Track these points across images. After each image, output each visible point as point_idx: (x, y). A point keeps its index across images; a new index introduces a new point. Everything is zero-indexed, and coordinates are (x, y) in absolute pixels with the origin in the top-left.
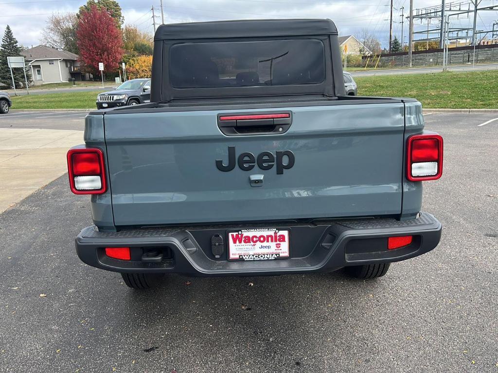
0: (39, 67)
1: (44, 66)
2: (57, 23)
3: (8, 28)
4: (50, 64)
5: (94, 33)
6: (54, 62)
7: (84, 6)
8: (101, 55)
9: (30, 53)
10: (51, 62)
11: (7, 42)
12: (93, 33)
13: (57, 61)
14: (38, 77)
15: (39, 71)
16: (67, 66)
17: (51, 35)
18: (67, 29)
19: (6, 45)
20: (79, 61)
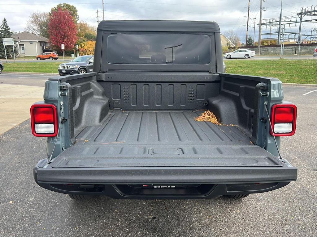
0: (23, 45)
1: (26, 45)
2: (36, 18)
3: (5, 20)
7: (55, 8)
8: (63, 39)
9: (18, 36)
10: (31, 42)
11: (4, 28)
12: (59, 25)
13: (34, 42)
14: (22, 51)
15: (23, 48)
16: (41, 45)
17: (32, 25)
18: (42, 22)
19: (3, 30)
20: (49, 42)
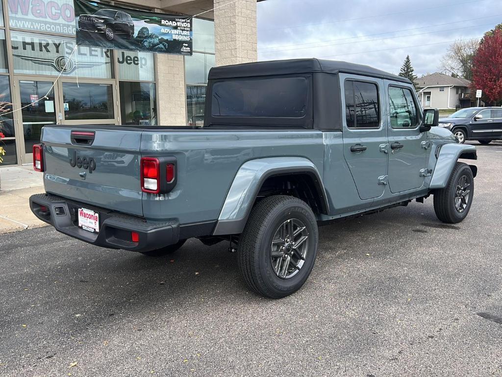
0: (430, 93)
1: (435, 93)
2: (458, 50)
3: (408, 58)
4: (440, 91)
5: (492, 58)
6: (445, 89)
7: (492, 30)
8: (495, 81)
9: (424, 81)
10: (442, 89)
11: (405, 71)
12: (490, 59)
13: (447, 88)
14: (427, 103)
15: (429, 98)
16: (457, 93)
17: (450, 62)
18: (467, 56)
19: (402, 74)
20: (470, 88)
